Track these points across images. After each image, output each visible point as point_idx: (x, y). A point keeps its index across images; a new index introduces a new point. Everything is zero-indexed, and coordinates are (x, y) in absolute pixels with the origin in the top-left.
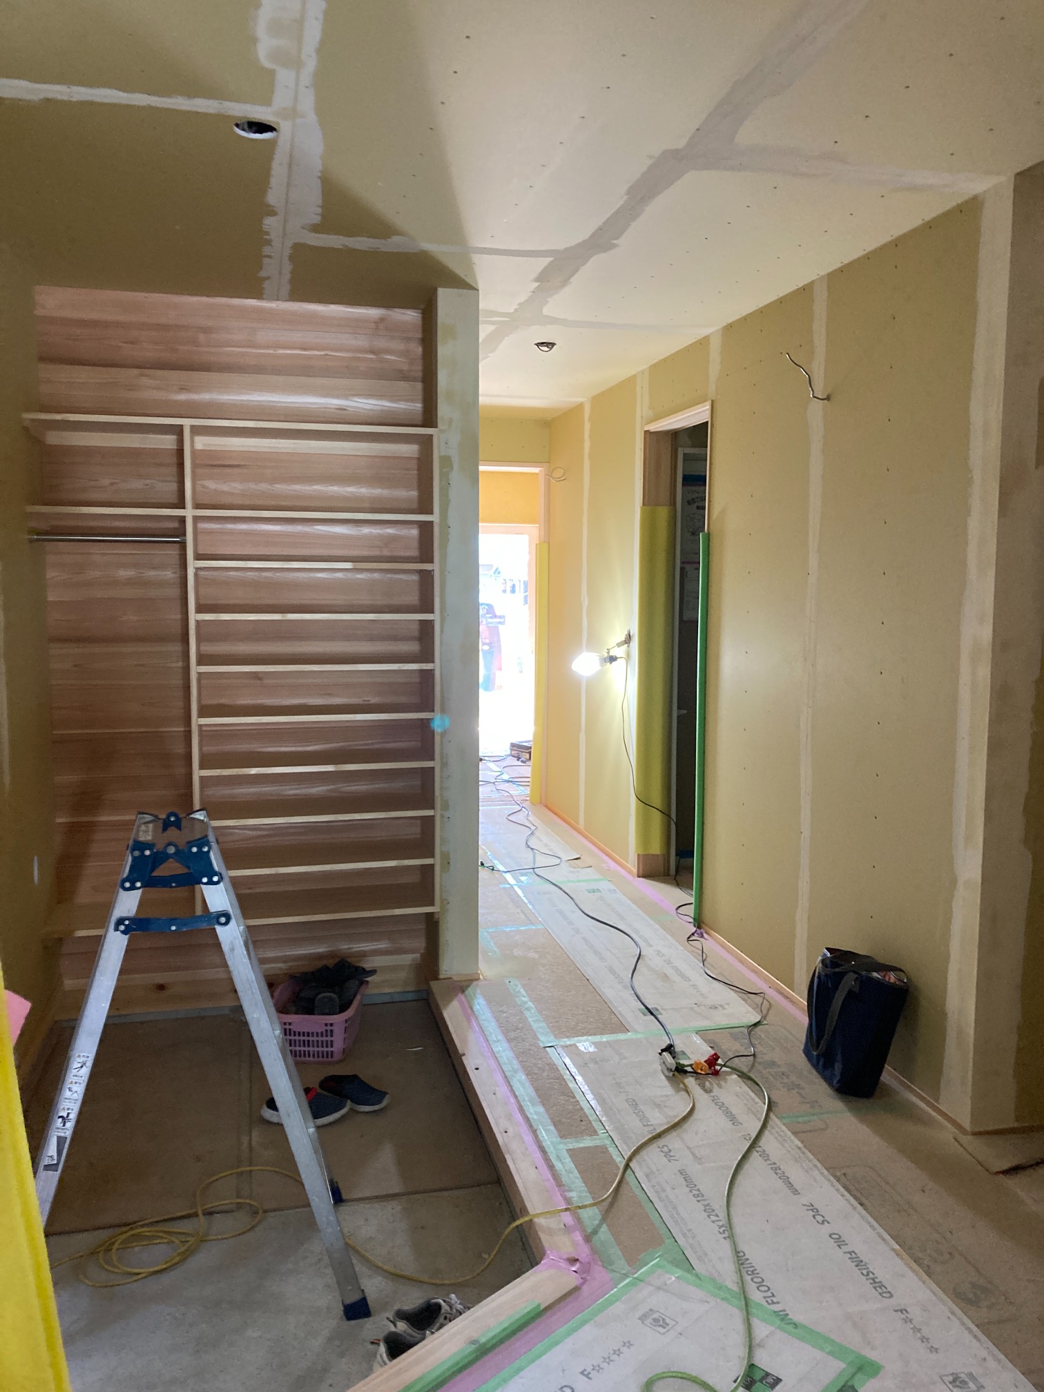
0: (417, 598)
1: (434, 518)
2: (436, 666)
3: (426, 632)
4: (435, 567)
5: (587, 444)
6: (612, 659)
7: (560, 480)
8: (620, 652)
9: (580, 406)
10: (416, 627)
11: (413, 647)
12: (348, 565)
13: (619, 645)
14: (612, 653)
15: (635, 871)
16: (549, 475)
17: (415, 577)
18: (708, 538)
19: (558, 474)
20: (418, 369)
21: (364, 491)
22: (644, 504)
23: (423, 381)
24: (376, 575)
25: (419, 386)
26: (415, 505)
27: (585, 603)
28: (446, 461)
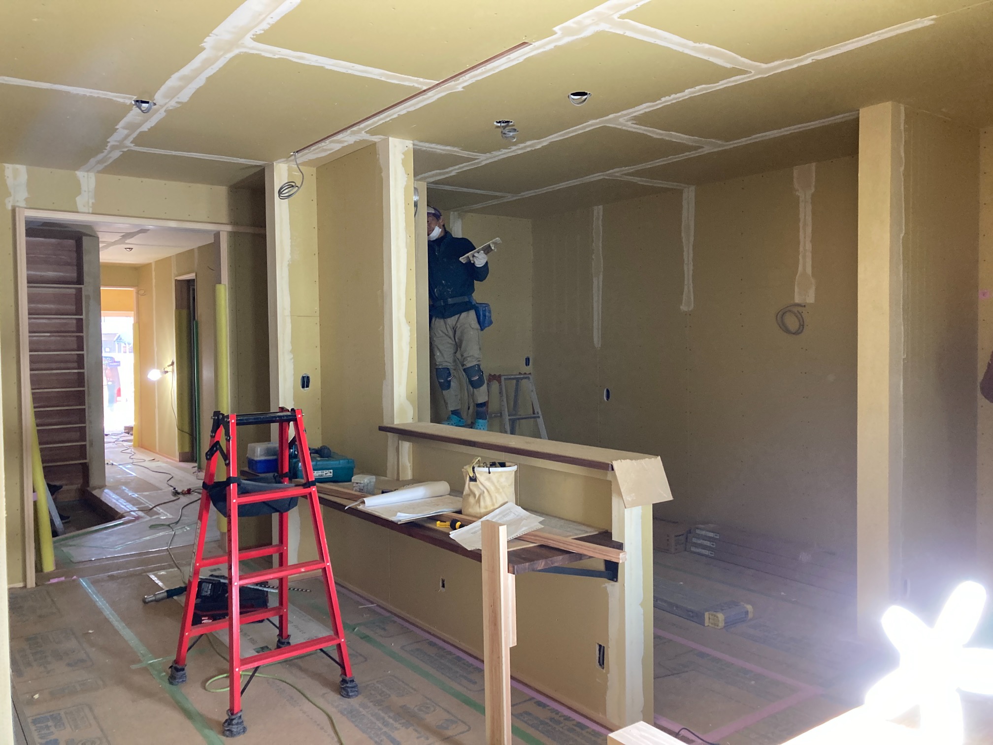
0: (76, 346)
1: (83, 317)
2: (85, 371)
3: (81, 358)
4: (84, 334)
5: (154, 281)
6: (167, 372)
7: (143, 295)
8: (170, 369)
9: (150, 264)
10: (76, 357)
11: (75, 365)
12: (49, 334)
13: (169, 366)
14: (166, 370)
15: (178, 460)
16: (138, 293)
17: (75, 339)
18: (197, 323)
19: (142, 292)
20: (75, 262)
21: (52, 306)
22: (176, 308)
23: (77, 266)
24: (59, 338)
25: (75, 268)
26: (74, 311)
27: (156, 350)
28: (88, 297)
